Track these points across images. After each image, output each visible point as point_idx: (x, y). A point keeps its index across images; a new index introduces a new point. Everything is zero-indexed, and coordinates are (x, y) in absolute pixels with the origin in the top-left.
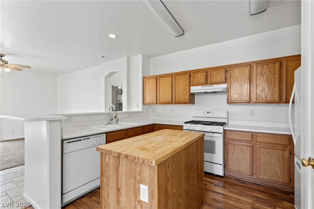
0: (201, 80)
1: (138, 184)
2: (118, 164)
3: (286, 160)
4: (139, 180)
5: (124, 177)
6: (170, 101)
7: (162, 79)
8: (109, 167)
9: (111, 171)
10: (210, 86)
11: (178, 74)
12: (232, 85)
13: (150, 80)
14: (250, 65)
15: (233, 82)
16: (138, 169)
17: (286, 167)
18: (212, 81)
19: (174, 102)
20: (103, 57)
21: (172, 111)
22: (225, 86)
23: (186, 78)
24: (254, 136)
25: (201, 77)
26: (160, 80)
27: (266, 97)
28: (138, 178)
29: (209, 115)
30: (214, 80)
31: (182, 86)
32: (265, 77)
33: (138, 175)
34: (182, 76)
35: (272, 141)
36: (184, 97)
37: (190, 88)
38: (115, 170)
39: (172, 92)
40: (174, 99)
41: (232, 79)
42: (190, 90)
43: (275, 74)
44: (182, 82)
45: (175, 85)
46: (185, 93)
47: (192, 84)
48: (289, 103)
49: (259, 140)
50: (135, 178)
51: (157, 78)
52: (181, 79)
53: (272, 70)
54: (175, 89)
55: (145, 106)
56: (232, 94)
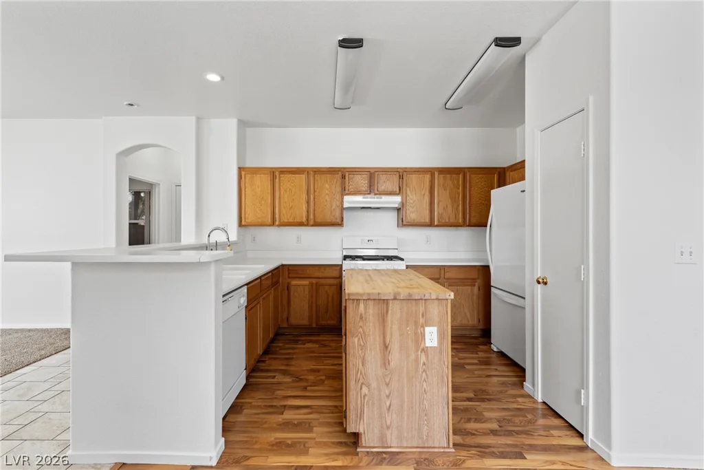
0: (363, 186)
1: (422, 329)
2: (385, 311)
3: (475, 298)
4: (422, 324)
5: (395, 327)
6: (304, 220)
7: (285, 177)
8: (366, 320)
9: (371, 324)
10: (377, 198)
11: (319, 171)
12: (408, 198)
13: (258, 175)
14: (431, 171)
15: (410, 195)
16: (422, 309)
17: (475, 306)
18: (379, 190)
19: (312, 222)
20: (132, 105)
21: (298, 239)
22: (398, 199)
23: (335, 180)
24: (442, 271)
25: (362, 181)
26: (281, 179)
27: (449, 218)
28: (422, 320)
29: (371, 245)
30: (382, 188)
31: (327, 194)
32: (448, 191)
33: (421, 317)
34: (328, 175)
35: (462, 276)
36: (331, 213)
37: (343, 199)
38: (379, 320)
39: (308, 202)
40: (312, 217)
41: (408, 189)
42: (342, 201)
43: (459, 189)
44: (327, 186)
45: (315, 191)
46: (333, 208)
47: (347, 192)
48: (486, 226)
49: (447, 275)
50: (416, 323)
51: (276, 174)
52: (327, 181)
53: (456, 182)
54: (314, 198)
55: (243, 228)
56: (408, 212)
